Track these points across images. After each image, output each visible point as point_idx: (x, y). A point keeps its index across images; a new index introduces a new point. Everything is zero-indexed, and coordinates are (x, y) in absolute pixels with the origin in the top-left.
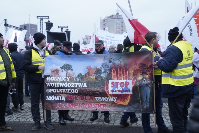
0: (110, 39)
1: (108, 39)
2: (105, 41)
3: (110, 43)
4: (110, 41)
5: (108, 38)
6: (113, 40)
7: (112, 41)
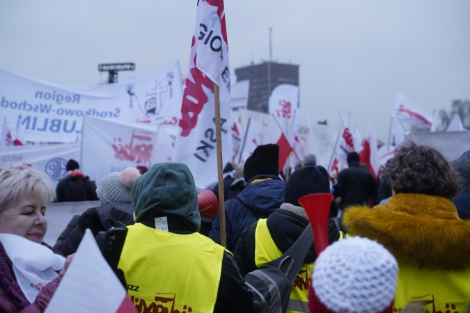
0: (56, 106)
1: (46, 109)
2: (28, 118)
3: (49, 124)
4: (52, 116)
5: (44, 102)
7: (63, 118)
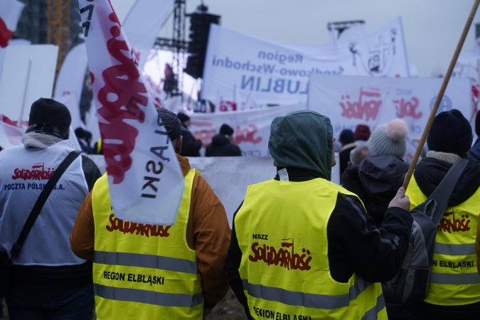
0: (279, 66)
1: (269, 69)
2: (252, 79)
3: (273, 84)
4: (276, 76)
5: (267, 62)
6: (293, 73)
7: (287, 77)
